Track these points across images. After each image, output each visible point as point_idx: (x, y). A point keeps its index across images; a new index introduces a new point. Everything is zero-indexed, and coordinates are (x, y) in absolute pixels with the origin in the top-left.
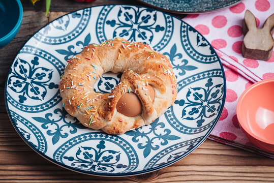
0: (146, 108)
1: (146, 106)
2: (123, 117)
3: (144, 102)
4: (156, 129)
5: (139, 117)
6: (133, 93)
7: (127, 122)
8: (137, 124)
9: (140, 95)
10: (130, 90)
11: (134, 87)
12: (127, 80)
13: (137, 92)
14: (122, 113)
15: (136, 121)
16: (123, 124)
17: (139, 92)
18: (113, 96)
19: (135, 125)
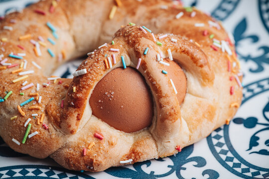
0: (161, 106)
1: (163, 100)
2: (104, 128)
3: (158, 90)
4: (185, 169)
5: (143, 134)
6: (132, 68)
7: (113, 140)
8: (139, 149)
9: (148, 73)
10: (127, 61)
11: (136, 54)
12: (122, 39)
13: (144, 64)
14: (103, 120)
15: (137, 144)
16: (105, 144)
17: (148, 65)
18: (85, 71)
19: (133, 151)
